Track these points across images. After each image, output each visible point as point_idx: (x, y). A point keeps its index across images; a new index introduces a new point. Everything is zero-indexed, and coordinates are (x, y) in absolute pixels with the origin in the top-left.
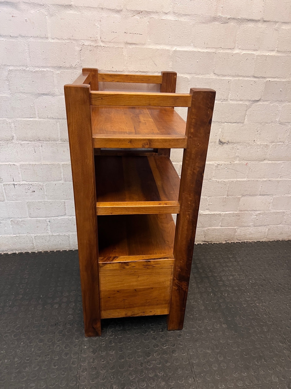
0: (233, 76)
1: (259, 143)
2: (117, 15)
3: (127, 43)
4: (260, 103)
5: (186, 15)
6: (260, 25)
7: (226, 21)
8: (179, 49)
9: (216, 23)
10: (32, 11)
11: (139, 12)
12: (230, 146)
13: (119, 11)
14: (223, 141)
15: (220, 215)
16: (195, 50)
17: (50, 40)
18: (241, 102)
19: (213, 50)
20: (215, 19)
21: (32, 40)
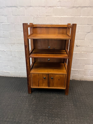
0: (80, 24)
1: (90, 46)
2: (44, 8)
3: (47, 16)
4: (90, 33)
5: (64, 7)
6: (89, 8)
7: (77, 7)
8: (62, 17)
9: (74, 8)
10: (21, 8)
11: (50, 7)
12: (80, 47)
13: (44, 7)
14: (78, 45)
15: (77, 70)
16: (68, 17)
17: (26, 16)
18: (83, 33)
19: (73, 17)
20: (73, 7)
21: (21, 16)
